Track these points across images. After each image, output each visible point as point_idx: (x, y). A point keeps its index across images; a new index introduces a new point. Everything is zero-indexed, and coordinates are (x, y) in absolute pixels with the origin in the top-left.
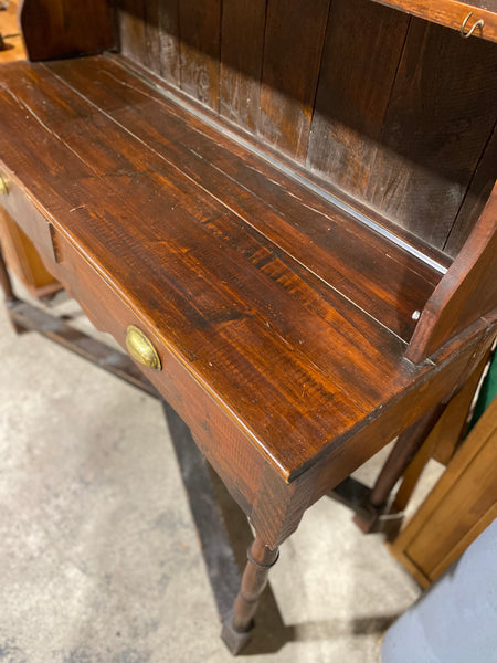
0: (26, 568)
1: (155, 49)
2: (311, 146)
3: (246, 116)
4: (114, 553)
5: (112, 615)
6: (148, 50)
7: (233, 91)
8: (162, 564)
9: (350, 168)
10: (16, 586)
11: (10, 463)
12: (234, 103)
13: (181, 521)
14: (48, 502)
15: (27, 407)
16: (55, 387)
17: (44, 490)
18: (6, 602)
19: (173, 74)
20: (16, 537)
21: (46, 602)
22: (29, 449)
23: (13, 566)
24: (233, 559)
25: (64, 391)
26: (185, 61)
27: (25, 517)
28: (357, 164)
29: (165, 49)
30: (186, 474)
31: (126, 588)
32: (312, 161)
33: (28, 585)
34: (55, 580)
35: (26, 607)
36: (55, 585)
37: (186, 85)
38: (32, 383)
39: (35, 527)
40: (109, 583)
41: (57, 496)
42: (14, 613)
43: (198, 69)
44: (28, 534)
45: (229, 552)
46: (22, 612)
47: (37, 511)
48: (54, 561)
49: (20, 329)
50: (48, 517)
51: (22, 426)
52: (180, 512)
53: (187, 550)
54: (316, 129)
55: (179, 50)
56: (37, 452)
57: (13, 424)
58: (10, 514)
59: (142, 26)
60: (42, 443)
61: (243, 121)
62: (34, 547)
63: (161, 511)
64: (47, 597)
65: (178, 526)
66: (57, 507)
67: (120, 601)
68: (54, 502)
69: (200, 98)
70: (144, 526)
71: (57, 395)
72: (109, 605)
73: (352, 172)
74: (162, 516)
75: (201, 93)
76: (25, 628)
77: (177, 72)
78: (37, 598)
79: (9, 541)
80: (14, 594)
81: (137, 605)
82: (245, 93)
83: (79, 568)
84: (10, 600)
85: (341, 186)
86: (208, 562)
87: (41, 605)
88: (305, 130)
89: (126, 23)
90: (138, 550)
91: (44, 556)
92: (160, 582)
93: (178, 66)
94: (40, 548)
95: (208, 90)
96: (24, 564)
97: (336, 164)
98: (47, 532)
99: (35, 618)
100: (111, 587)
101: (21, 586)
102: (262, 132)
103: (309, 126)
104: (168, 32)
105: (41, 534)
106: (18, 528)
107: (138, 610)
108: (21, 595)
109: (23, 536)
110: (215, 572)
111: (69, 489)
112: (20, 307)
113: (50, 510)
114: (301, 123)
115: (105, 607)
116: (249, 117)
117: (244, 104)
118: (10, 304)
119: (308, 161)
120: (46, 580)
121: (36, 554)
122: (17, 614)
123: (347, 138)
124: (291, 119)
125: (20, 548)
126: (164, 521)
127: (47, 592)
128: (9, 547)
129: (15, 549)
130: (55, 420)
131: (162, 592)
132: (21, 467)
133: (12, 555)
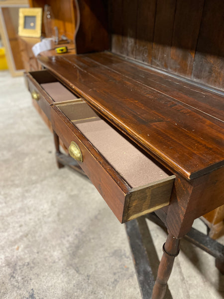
0: (52, 266)
1: (125, 46)
2: (194, 69)
3: (163, 63)
4: (92, 265)
5: (89, 295)
6: (123, 47)
7: (158, 53)
8: (115, 274)
9: (213, 74)
10: (46, 274)
11: (50, 219)
12: (159, 59)
13: (125, 255)
14: (64, 238)
15: (59, 197)
16: (72, 190)
17: (63, 233)
18: (41, 281)
19: (132, 53)
20: (49, 252)
21: (59, 284)
22: (58, 215)
23: (46, 265)
24: (151, 273)
25: (75, 192)
26: (138, 47)
27: (54, 243)
28: (217, 71)
29: (130, 44)
30: (129, 229)
31: (97, 283)
32: (194, 76)
33: (51, 274)
34: (64, 274)
35: (50, 285)
36: (64, 276)
37: (138, 57)
38: (63, 188)
39: (57, 248)
40: (88, 279)
41: (68, 236)
42: (44, 286)
43: (143, 49)
44: (54, 251)
45: (149, 269)
46: (47, 286)
47: (59, 241)
48: (64, 265)
49: (61, 165)
50: (63, 245)
51: (56, 205)
52: (125, 251)
53: (127, 269)
54: (197, 60)
55: (135, 43)
56: (61, 216)
57: (53, 204)
58: (48, 241)
59: (121, 38)
60: (64, 213)
61: (162, 65)
62: (56, 257)
63: (116, 249)
64: (59, 281)
65: (124, 257)
66: (68, 241)
67: (93, 289)
68: (67, 238)
69: (143, 61)
70: (106, 254)
71: (73, 193)
72: (88, 290)
73: (214, 76)
74: (116, 251)
75: (144, 59)
76: (48, 294)
77: (134, 53)
78: (55, 281)
79: (46, 253)
80: (45, 278)
81: (101, 292)
82: (164, 53)
83: (75, 270)
84: (43, 280)
85: (209, 84)
86: (138, 272)
87: (57, 284)
88: (191, 61)
89: (115, 39)
90: (103, 265)
91: (61, 261)
92: (113, 283)
93: (135, 49)
94: (58, 258)
95: (147, 56)
96: (51, 264)
97: (206, 74)
98: (62, 251)
99: (53, 290)
100: (89, 281)
101: (48, 274)
102: (171, 68)
103: (193, 59)
104: (132, 37)
105: (60, 252)
106: (50, 248)
107: (102, 295)
108: (48, 278)
109: (52, 251)
110: (142, 278)
111: (74, 234)
112: (61, 156)
113: (65, 242)
114: (189, 59)
115: (86, 290)
116: (165, 63)
117: (163, 58)
118: (57, 154)
119: (192, 76)
120: (60, 273)
121: (57, 260)
122: (45, 287)
123: (212, 60)
124: (185, 58)
125: (50, 257)
126: (117, 254)
127: (60, 279)
128: (45, 255)
129: (48, 257)
130: (71, 204)
131: (114, 287)
132: (54, 222)
133: (46, 259)
